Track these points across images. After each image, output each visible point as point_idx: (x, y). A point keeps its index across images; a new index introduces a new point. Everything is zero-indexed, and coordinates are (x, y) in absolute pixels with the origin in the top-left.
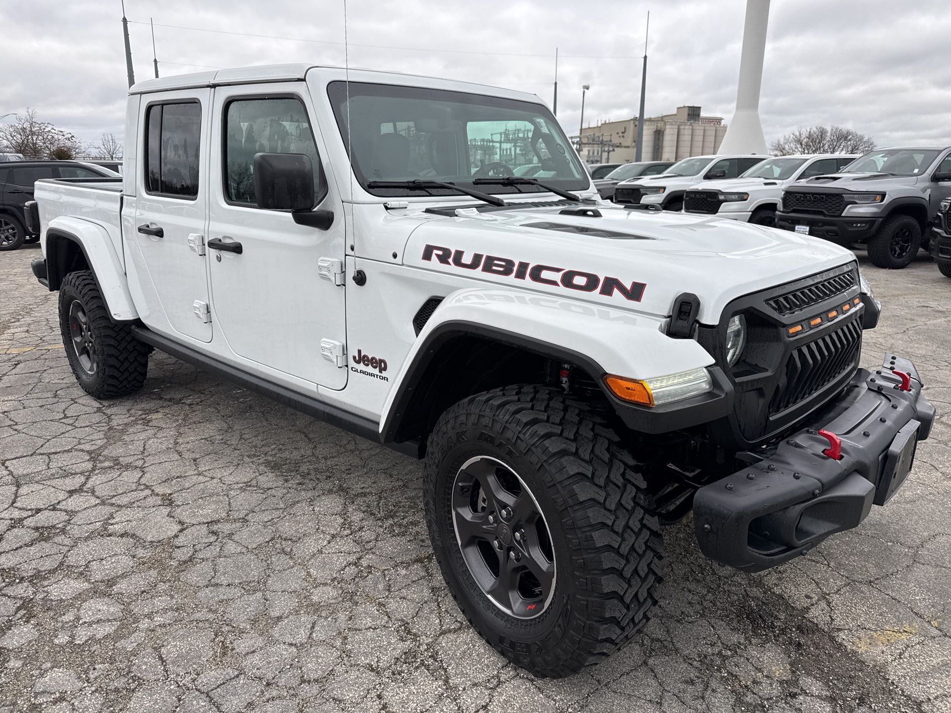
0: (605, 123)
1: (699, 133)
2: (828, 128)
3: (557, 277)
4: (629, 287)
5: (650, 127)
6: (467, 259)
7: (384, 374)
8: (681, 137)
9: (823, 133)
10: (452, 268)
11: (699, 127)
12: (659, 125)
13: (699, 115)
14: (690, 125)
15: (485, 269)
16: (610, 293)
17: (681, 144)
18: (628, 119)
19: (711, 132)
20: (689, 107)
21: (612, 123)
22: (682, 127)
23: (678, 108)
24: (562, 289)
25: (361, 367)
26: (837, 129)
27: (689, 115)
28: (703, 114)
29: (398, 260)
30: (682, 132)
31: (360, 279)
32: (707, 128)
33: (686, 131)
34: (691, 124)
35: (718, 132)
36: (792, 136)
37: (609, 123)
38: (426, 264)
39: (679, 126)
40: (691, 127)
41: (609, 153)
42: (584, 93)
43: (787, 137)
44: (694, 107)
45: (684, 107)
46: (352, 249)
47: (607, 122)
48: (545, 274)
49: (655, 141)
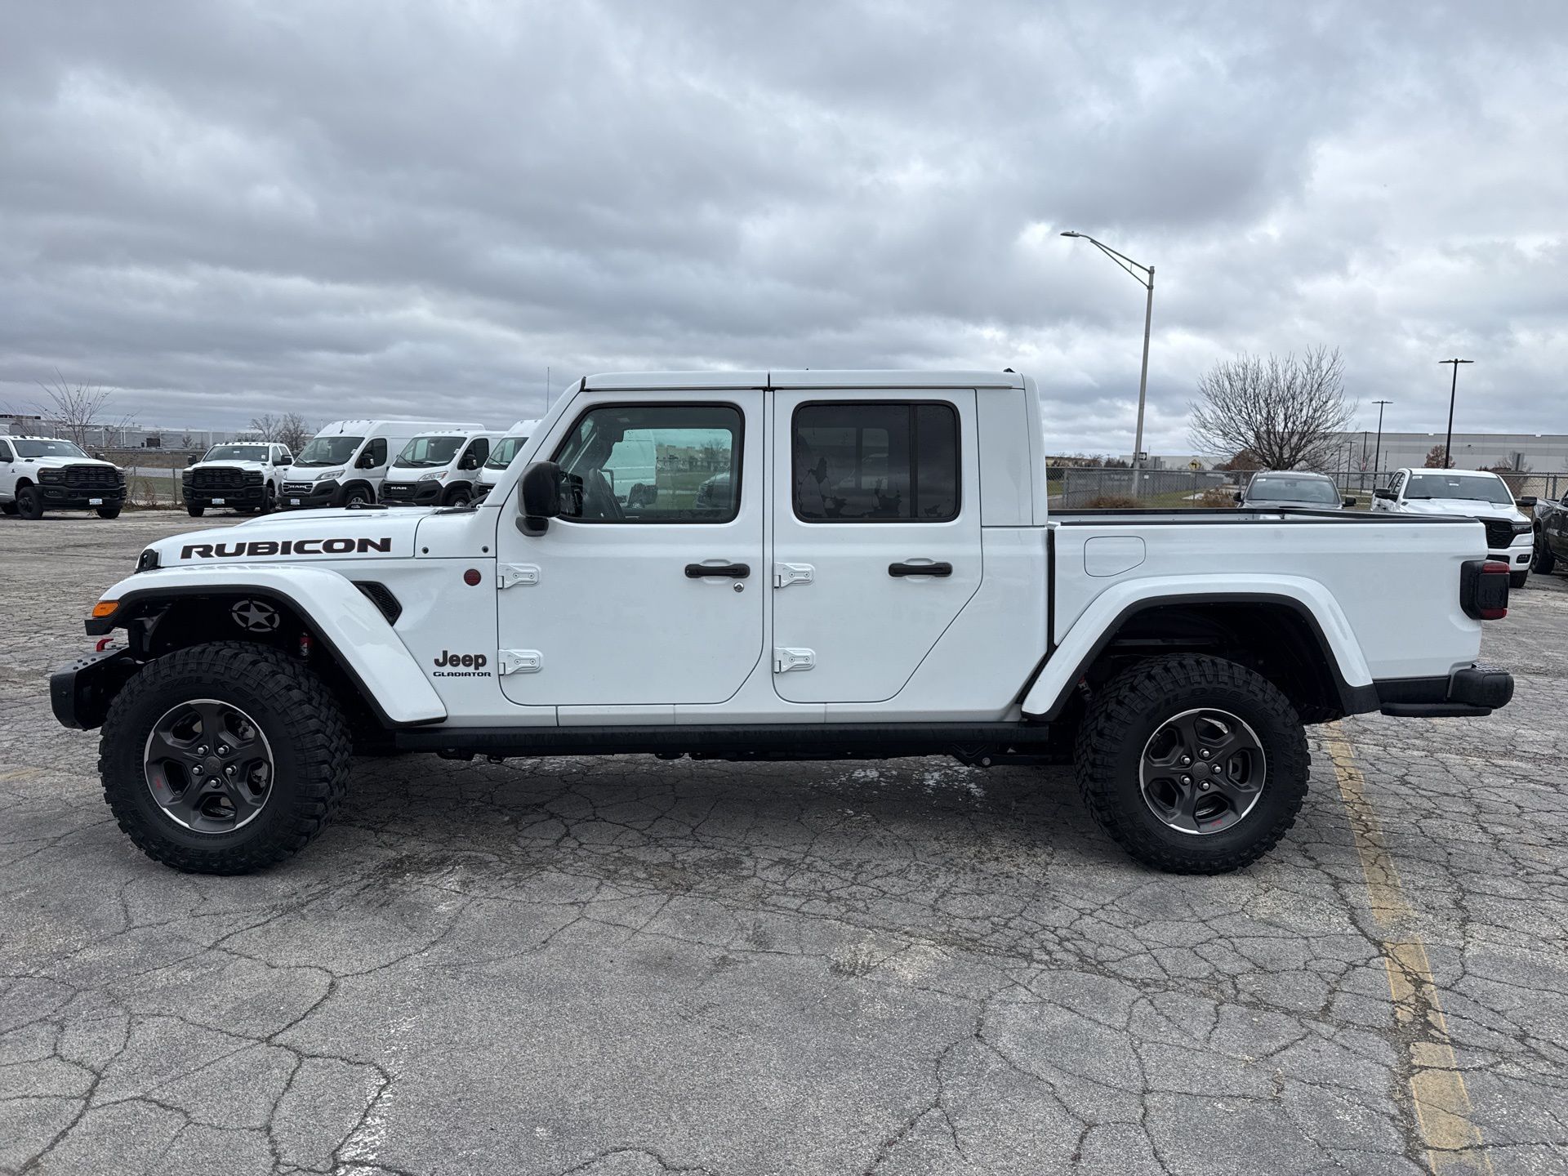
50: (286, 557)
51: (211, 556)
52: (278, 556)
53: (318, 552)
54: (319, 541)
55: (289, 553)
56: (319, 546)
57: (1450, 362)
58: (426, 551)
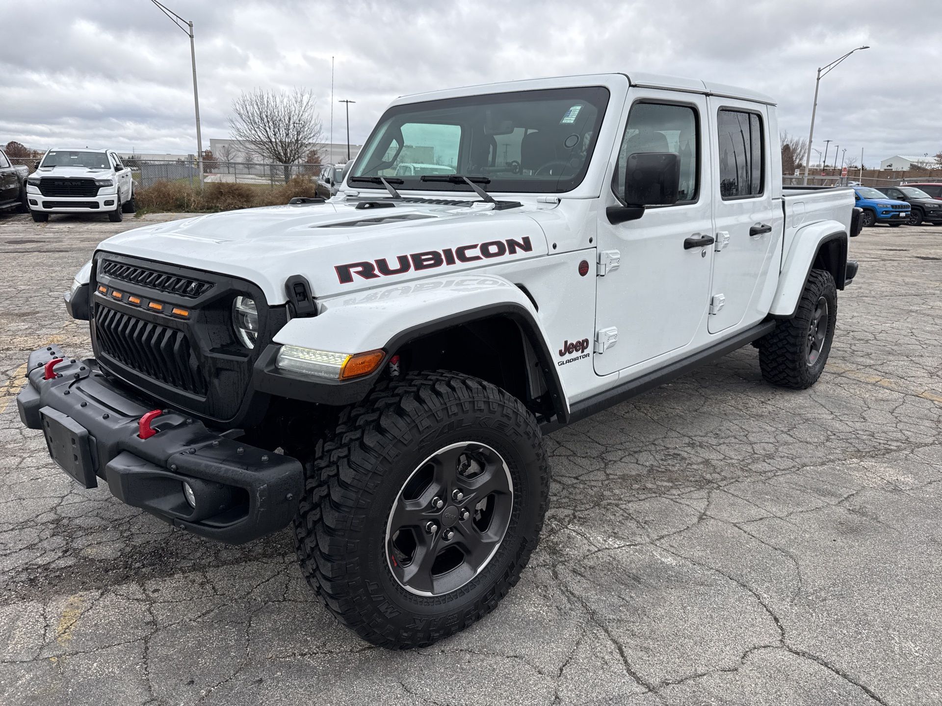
50: (452, 267)
51: (377, 276)
52: (444, 267)
53: (478, 258)
54: (475, 246)
55: (454, 262)
56: (477, 252)
57: (344, 101)
58: (555, 246)
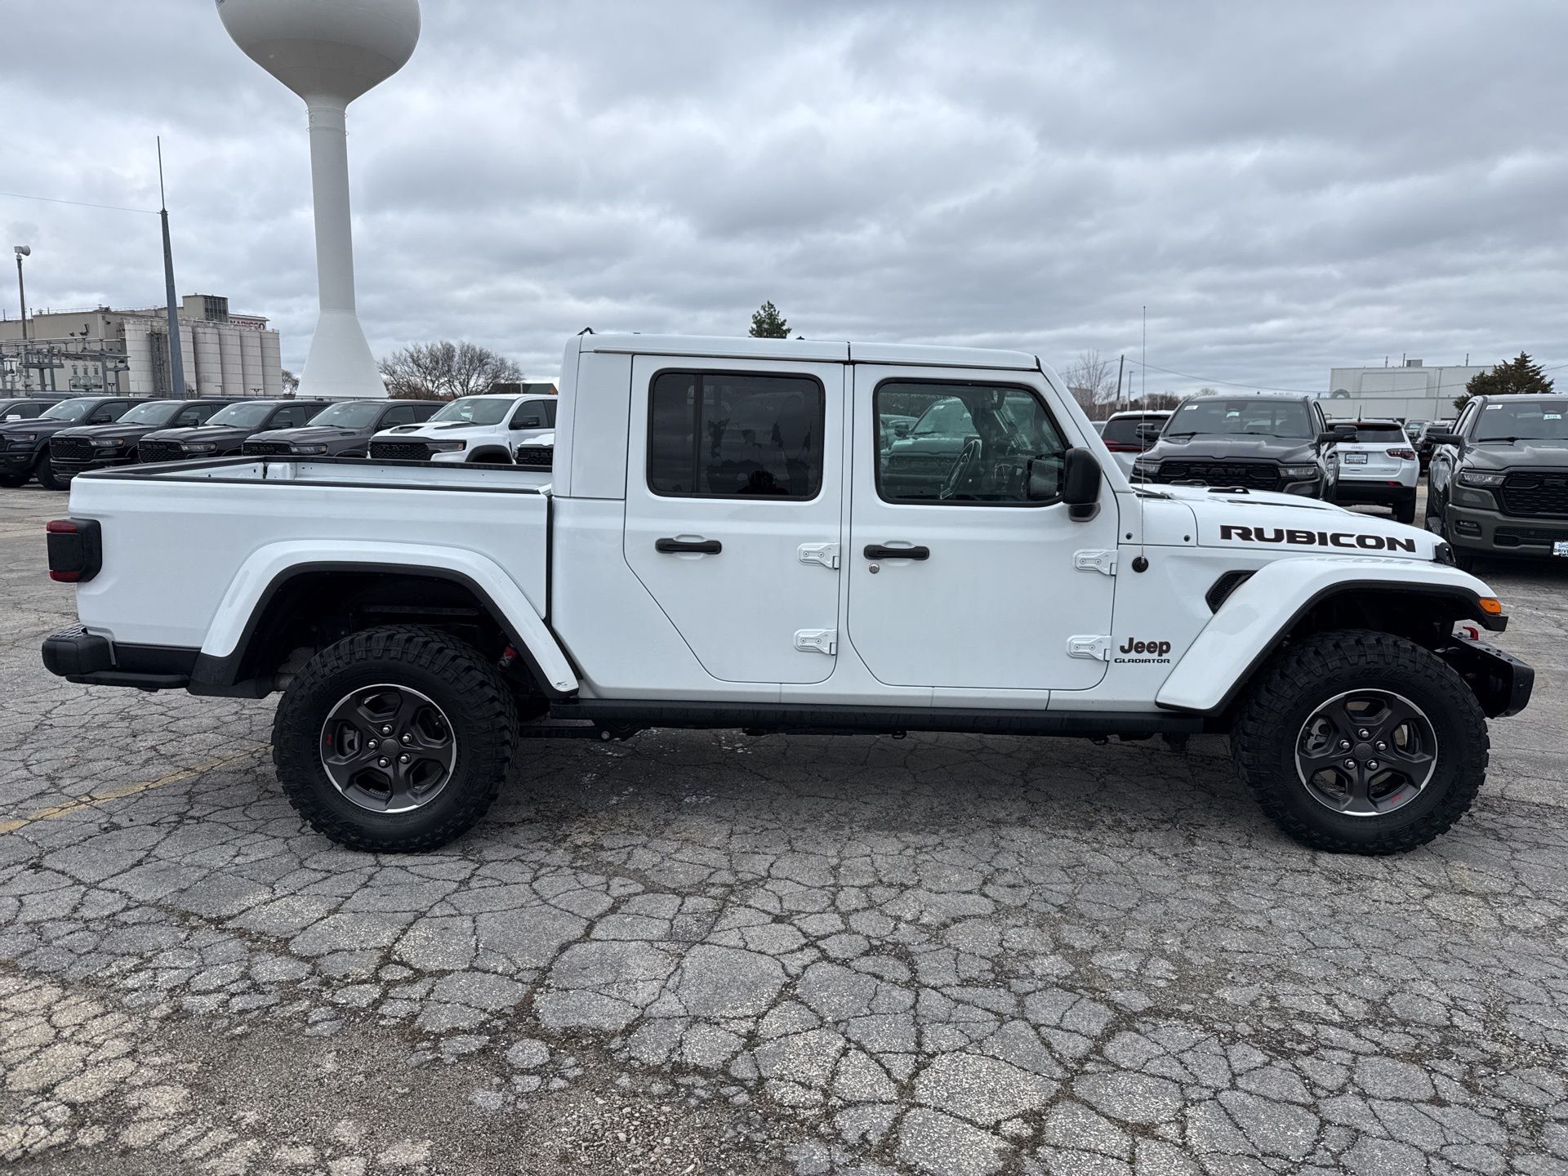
0: (41, 315)
1: (232, 340)
2: (455, 343)
3: (1353, 541)
4: (1405, 543)
5: (138, 327)
6: (1270, 534)
7: (1165, 656)
8: (201, 347)
9: (449, 352)
10: (1257, 543)
11: (230, 333)
12: (155, 324)
13: (225, 312)
14: (213, 327)
15: (1289, 541)
16: (1395, 549)
17: (203, 357)
18: (91, 310)
19: (253, 342)
20: (206, 297)
21: (56, 314)
22: (200, 330)
23: (184, 297)
24: (1359, 550)
25: (1133, 655)
26: (468, 347)
27: (207, 310)
28: (232, 311)
29: (1192, 542)
30: (201, 337)
31: (1140, 565)
32: (245, 334)
33: (209, 336)
34: (215, 326)
35: (265, 341)
36: (404, 352)
37: (49, 315)
38: (1226, 542)
39: (193, 328)
40: (215, 331)
41: (117, 372)
42: (19, 261)
43: (398, 355)
44: (213, 297)
45: (196, 296)
46: (1129, 537)
47: (45, 312)
48: (1342, 540)
49: (152, 351)
